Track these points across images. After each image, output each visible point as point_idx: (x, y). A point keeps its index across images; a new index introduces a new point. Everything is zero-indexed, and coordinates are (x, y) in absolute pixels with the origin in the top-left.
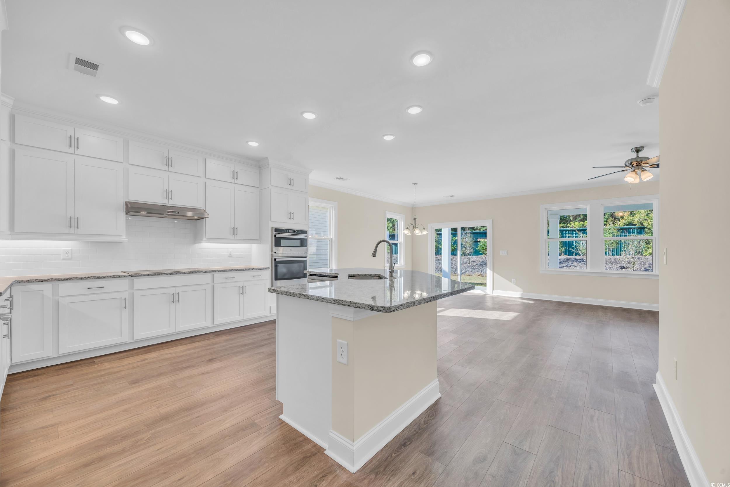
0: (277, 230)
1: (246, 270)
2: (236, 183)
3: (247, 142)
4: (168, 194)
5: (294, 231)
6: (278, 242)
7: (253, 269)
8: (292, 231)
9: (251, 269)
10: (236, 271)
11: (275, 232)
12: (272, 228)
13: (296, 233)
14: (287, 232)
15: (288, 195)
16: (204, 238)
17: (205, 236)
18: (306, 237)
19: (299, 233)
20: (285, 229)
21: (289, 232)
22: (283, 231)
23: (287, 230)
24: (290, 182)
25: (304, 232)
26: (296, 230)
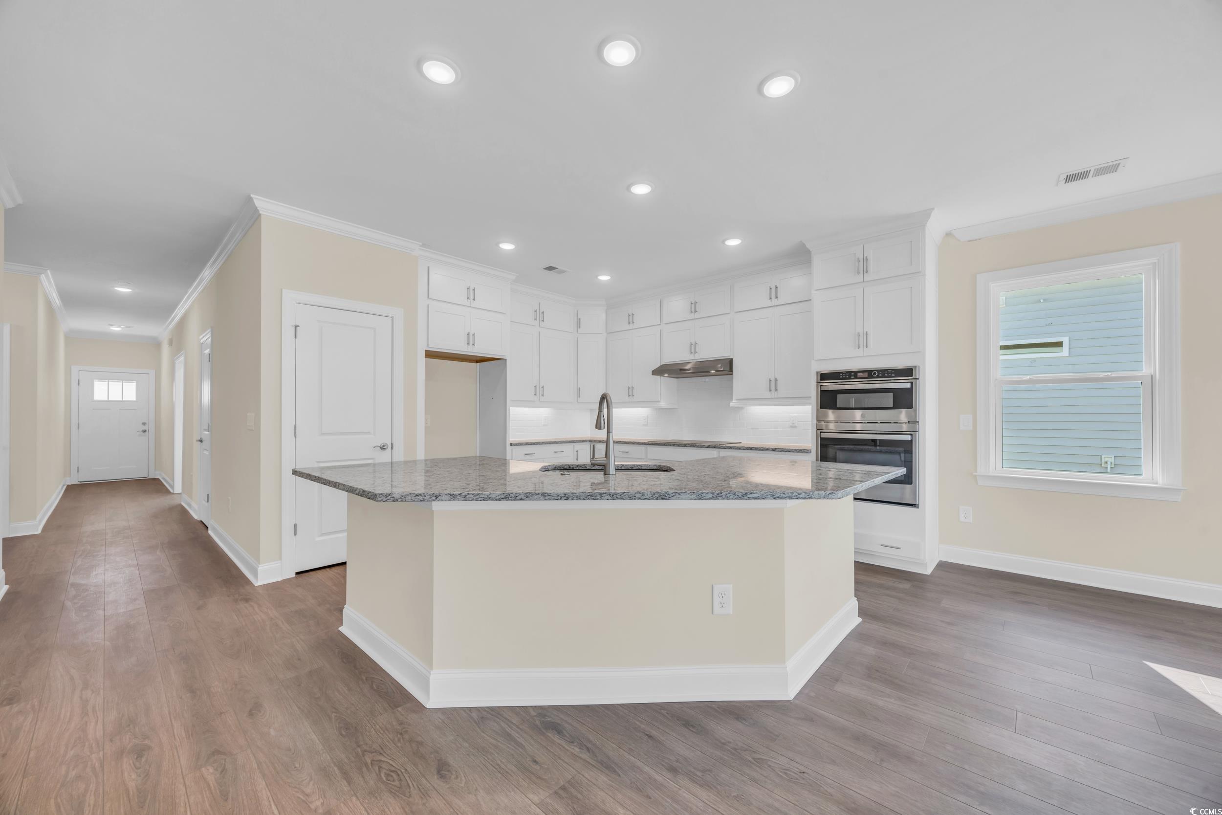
0: (824, 377)
1: (763, 450)
2: (777, 306)
3: (723, 242)
4: (693, 347)
5: (871, 374)
6: (828, 400)
7: (776, 449)
8: (866, 375)
9: (772, 449)
10: (748, 449)
11: (821, 380)
12: (817, 373)
13: (878, 377)
14: (853, 377)
15: (855, 297)
16: (733, 400)
17: (734, 397)
18: (912, 383)
19: (886, 375)
20: (847, 372)
21: (856, 377)
22: (843, 376)
23: (853, 374)
24: (861, 266)
25: (908, 372)
26: (878, 371)
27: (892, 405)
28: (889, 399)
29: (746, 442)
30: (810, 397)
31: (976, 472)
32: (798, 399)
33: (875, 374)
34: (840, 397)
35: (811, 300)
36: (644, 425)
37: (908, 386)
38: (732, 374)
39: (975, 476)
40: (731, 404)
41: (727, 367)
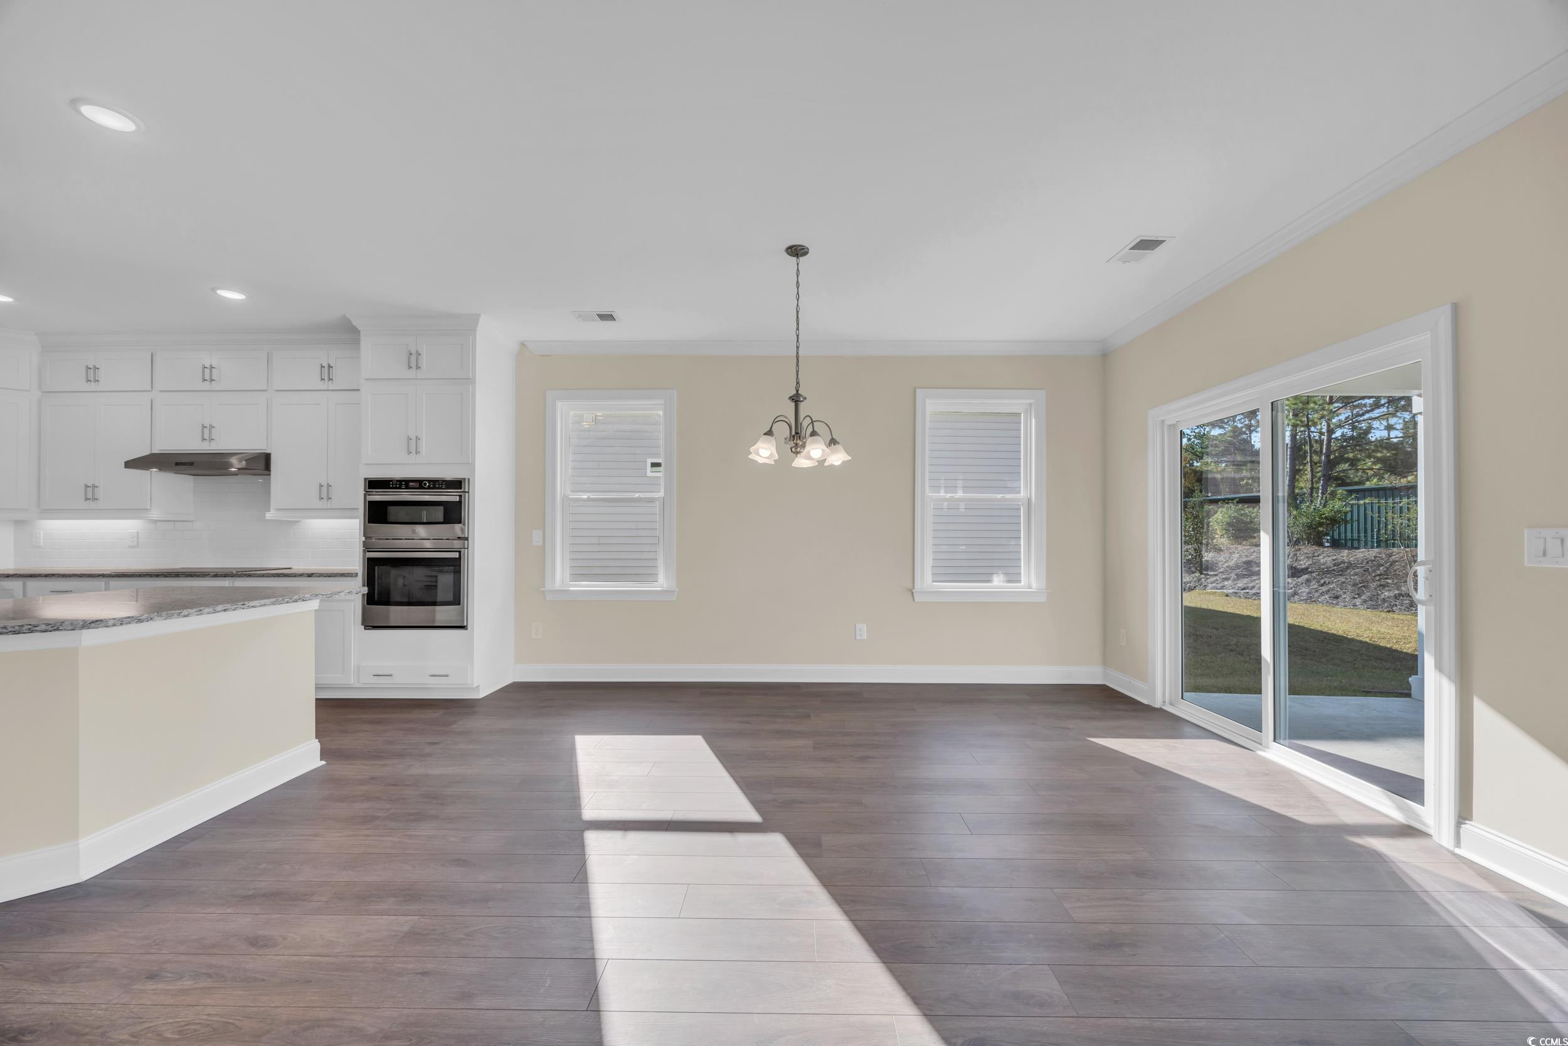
2: (331, 390)
4: (207, 431)
5: (421, 484)
6: (377, 513)
7: (312, 574)
8: (417, 485)
9: (308, 574)
11: (369, 488)
12: (365, 479)
13: (429, 488)
14: (403, 487)
15: (407, 394)
16: (271, 510)
17: (273, 505)
18: (460, 496)
19: (437, 486)
20: (398, 481)
21: (407, 487)
22: (393, 484)
23: (403, 483)
24: (413, 360)
25: (457, 484)
26: (429, 481)
27: (441, 520)
28: (439, 513)
29: (298, 566)
30: (358, 509)
31: (544, 587)
32: (345, 512)
33: (425, 484)
34: (392, 510)
35: (359, 390)
36: (130, 547)
37: (457, 499)
38: (270, 475)
39: (543, 592)
40: (267, 515)
41: (261, 464)
